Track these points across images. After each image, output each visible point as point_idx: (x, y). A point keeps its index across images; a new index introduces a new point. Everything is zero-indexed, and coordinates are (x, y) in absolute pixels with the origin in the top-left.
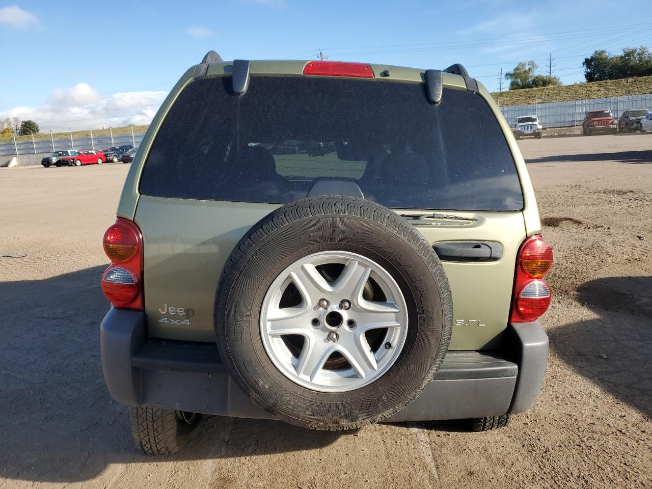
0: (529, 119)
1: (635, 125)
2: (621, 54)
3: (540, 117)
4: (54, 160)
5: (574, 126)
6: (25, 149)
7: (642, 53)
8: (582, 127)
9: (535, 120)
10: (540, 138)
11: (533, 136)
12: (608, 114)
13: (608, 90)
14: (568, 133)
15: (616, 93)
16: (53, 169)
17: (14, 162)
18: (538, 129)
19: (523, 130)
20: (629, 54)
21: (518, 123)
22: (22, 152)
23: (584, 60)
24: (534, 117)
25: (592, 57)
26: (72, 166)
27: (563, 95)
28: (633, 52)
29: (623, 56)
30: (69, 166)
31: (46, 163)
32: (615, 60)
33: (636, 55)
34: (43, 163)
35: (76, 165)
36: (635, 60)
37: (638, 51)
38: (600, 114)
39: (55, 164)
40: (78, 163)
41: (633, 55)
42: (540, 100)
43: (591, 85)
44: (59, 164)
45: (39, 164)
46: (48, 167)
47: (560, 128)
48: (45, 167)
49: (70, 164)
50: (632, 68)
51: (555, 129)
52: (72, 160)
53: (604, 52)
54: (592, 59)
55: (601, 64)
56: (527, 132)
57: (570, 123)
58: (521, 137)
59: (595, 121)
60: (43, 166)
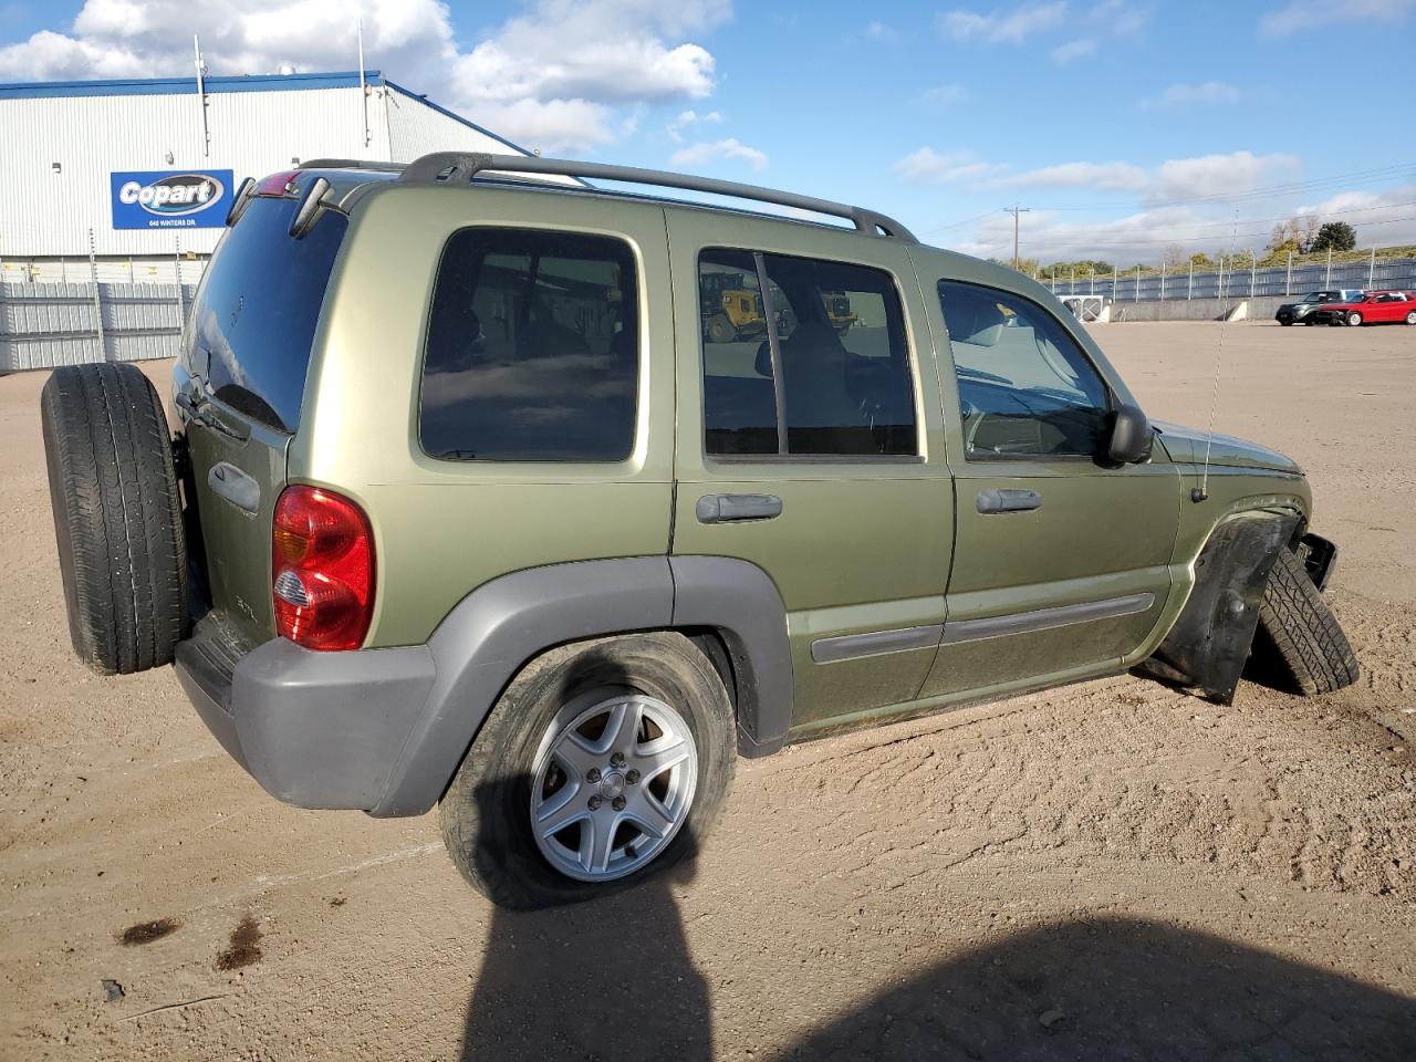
4: (1304, 310)
6: (1272, 284)
16: (1298, 330)
17: (1242, 311)
22: (1263, 291)
26: (1339, 325)
30: (1332, 325)
31: (1286, 317)
34: (1278, 317)
35: (1348, 324)
39: (1301, 320)
40: (1355, 319)
44: (1310, 320)
45: (1270, 319)
46: (1290, 325)
48: (1283, 325)
49: (1334, 321)
52: (1340, 313)
60: (1278, 323)
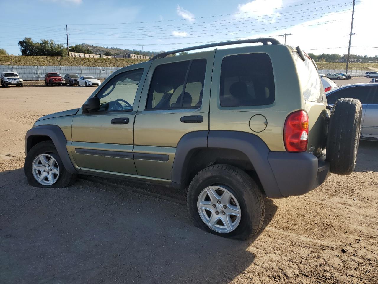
0: (12, 75)
1: (74, 82)
2: (40, 42)
3: (19, 74)
5: (39, 81)
7: (52, 43)
8: (45, 81)
9: (16, 75)
10: (22, 87)
11: (16, 86)
12: (58, 75)
13: (49, 61)
14: (36, 85)
15: (54, 64)
18: (20, 81)
19: (10, 81)
20: (45, 42)
21: (5, 76)
23: (19, 42)
24: (15, 73)
25: (23, 40)
27: (23, 61)
28: (47, 42)
29: (42, 43)
32: (37, 45)
33: (48, 44)
36: (48, 46)
37: (50, 42)
38: (55, 75)
41: (47, 43)
42: (9, 63)
43: (39, 58)
47: (30, 82)
50: (48, 51)
51: (27, 82)
53: (30, 39)
54: (24, 42)
55: (29, 46)
56: (13, 83)
57: (36, 79)
58: (9, 86)
59: (53, 78)
